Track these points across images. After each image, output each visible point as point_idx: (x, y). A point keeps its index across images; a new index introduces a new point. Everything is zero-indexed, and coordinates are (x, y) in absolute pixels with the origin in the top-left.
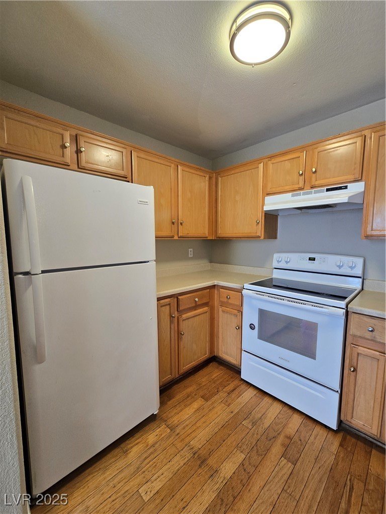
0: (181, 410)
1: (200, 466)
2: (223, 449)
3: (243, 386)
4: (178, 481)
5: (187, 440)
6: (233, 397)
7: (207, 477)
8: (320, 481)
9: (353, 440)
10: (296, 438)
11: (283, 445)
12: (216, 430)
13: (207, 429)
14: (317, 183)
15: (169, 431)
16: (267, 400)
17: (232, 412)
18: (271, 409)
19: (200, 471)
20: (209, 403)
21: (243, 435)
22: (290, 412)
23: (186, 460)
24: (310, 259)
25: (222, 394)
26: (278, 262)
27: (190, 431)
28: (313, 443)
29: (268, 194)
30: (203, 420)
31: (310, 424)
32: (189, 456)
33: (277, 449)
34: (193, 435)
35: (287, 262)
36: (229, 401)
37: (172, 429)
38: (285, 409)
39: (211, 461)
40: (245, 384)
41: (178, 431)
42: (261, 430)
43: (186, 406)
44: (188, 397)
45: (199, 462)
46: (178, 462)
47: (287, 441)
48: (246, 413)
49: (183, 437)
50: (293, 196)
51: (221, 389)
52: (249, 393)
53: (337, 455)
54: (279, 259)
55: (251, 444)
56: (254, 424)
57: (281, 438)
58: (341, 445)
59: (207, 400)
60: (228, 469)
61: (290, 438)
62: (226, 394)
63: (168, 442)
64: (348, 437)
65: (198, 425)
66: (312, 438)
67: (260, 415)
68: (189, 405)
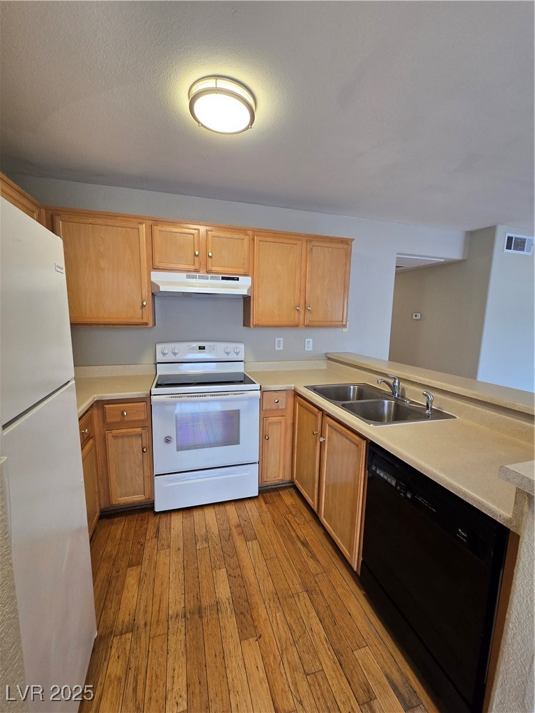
0: (119, 603)
1: (201, 617)
2: (204, 583)
3: (164, 519)
4: (196, 651)
5: (163, 616)
6: (164, 535)
7: (215, 616)
8: (276, 534)
9: (268, 494)
10: (242, 522)
11: (239, 534)
12: (181, 577)
13: (172, 585)
14: (213, 269)
15: (129, 635)
16: (197, 514)
17: (179, 549)
18: (207, 518)
19: (205, 620)
20: (146, 563)
21: (208, 556)
22: (221, 508)
23: (183, 629)
24: (200, 348)
25: (150, 545)
26: (164, 354)
27: (156, 607)
28: (253, 516)
29: (155, 269)
30: (158, 583)
31: (240, 505)
32: (181, 624)
33: (239, 542)
34: (164, 605)
35: (175, 354)
36: (165, 543)
37: (132, 628)
38: (217, 508)
39: (206, 602)
40: (163, 515)
41: (142, 623)
42: (216, 539)
43: (120, 593)
44: (110, 583)
45: (196, 616)
46: (177, 642)
47: (240, 529)
48: (191, 539)
49: (154, 620)
50: (188, 277)
51: (142, 540)
52: (176, 520)
53: (269, 510)
54: (165, 351)
55: (220, 555)
56: (207, 540)
57: (234, 531)
58: (266, 503)
59: (139, 563)
60: (224, 591)
61: (239, 526)
62: (154, 540)
63: (143, 644)
64: (265, 495)
65: (157, 593)
66: (250, 513)
67: (204, 530)
68: (123, 588)
